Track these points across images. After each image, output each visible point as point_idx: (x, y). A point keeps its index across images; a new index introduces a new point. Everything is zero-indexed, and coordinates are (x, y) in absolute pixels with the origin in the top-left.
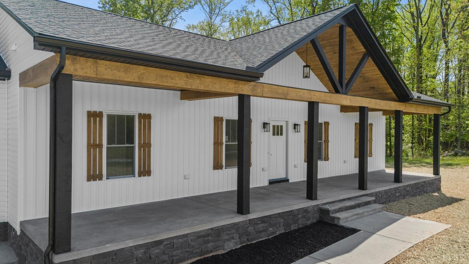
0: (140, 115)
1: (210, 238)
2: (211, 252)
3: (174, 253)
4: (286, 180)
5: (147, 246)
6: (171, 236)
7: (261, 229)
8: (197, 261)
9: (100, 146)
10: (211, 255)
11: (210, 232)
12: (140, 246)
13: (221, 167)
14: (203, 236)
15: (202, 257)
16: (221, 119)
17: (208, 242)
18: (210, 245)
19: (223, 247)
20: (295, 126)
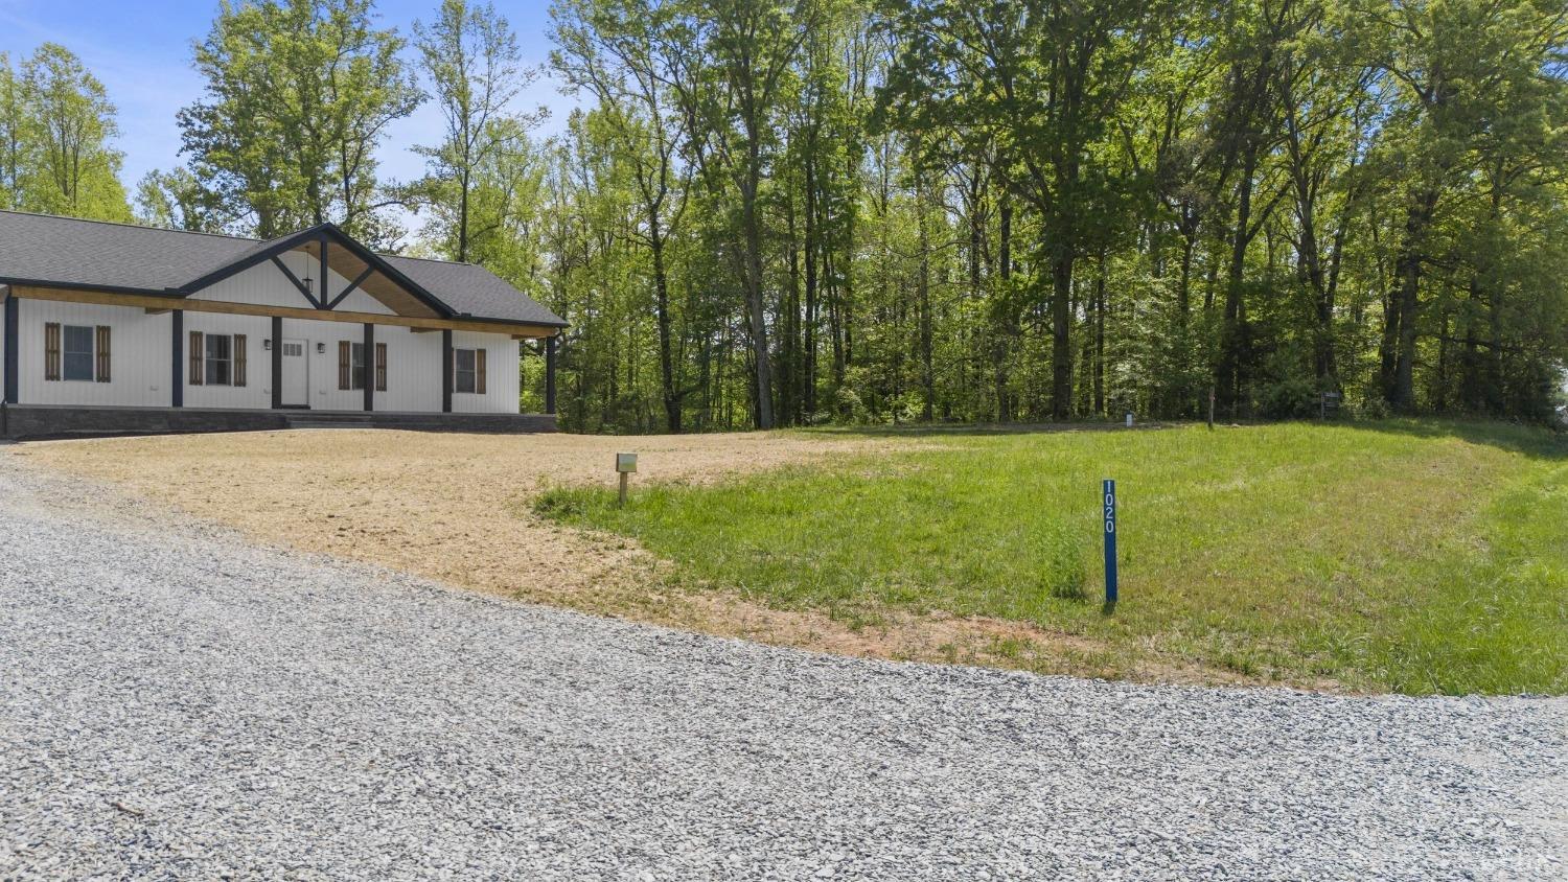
0: (98, 327)
1: (136, 418)
2: (137, 429)
4: (307, 407)
5: (76, 412)
7: (197, 422)
9: (58, 352)
13: (200, 383)
14: (128, 415)
15: (128, 431)
16: (201, 334)
19: (149, 427)
20: (320, 346)
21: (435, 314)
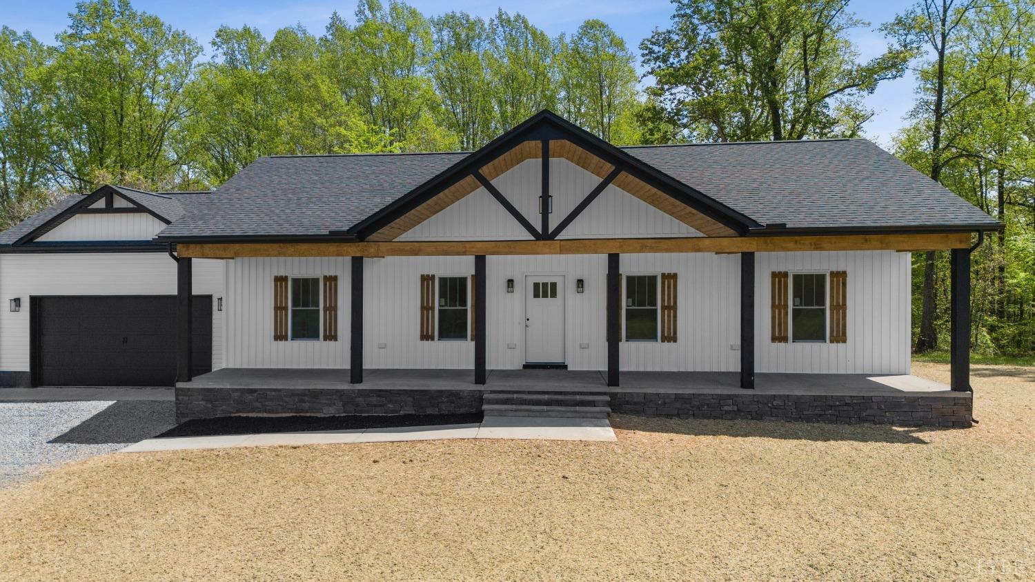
1: (306, 398)
2: (307, 412)
3: (267, 403)
4: (565, 367)
5: (243, 391)
6: (266, 387)
7: (375, 403)
8: (293, 416)
9: (286, 308)
10: (308, 415)
11: (307, 392)
12: (237, 390)
14: (298, 395)
15: (298, 415)
16: (433, 278)
17: (303, 401)
18: (306, 405)
19: (321, 410)
20: (580, 283)
21: (730, 231)
